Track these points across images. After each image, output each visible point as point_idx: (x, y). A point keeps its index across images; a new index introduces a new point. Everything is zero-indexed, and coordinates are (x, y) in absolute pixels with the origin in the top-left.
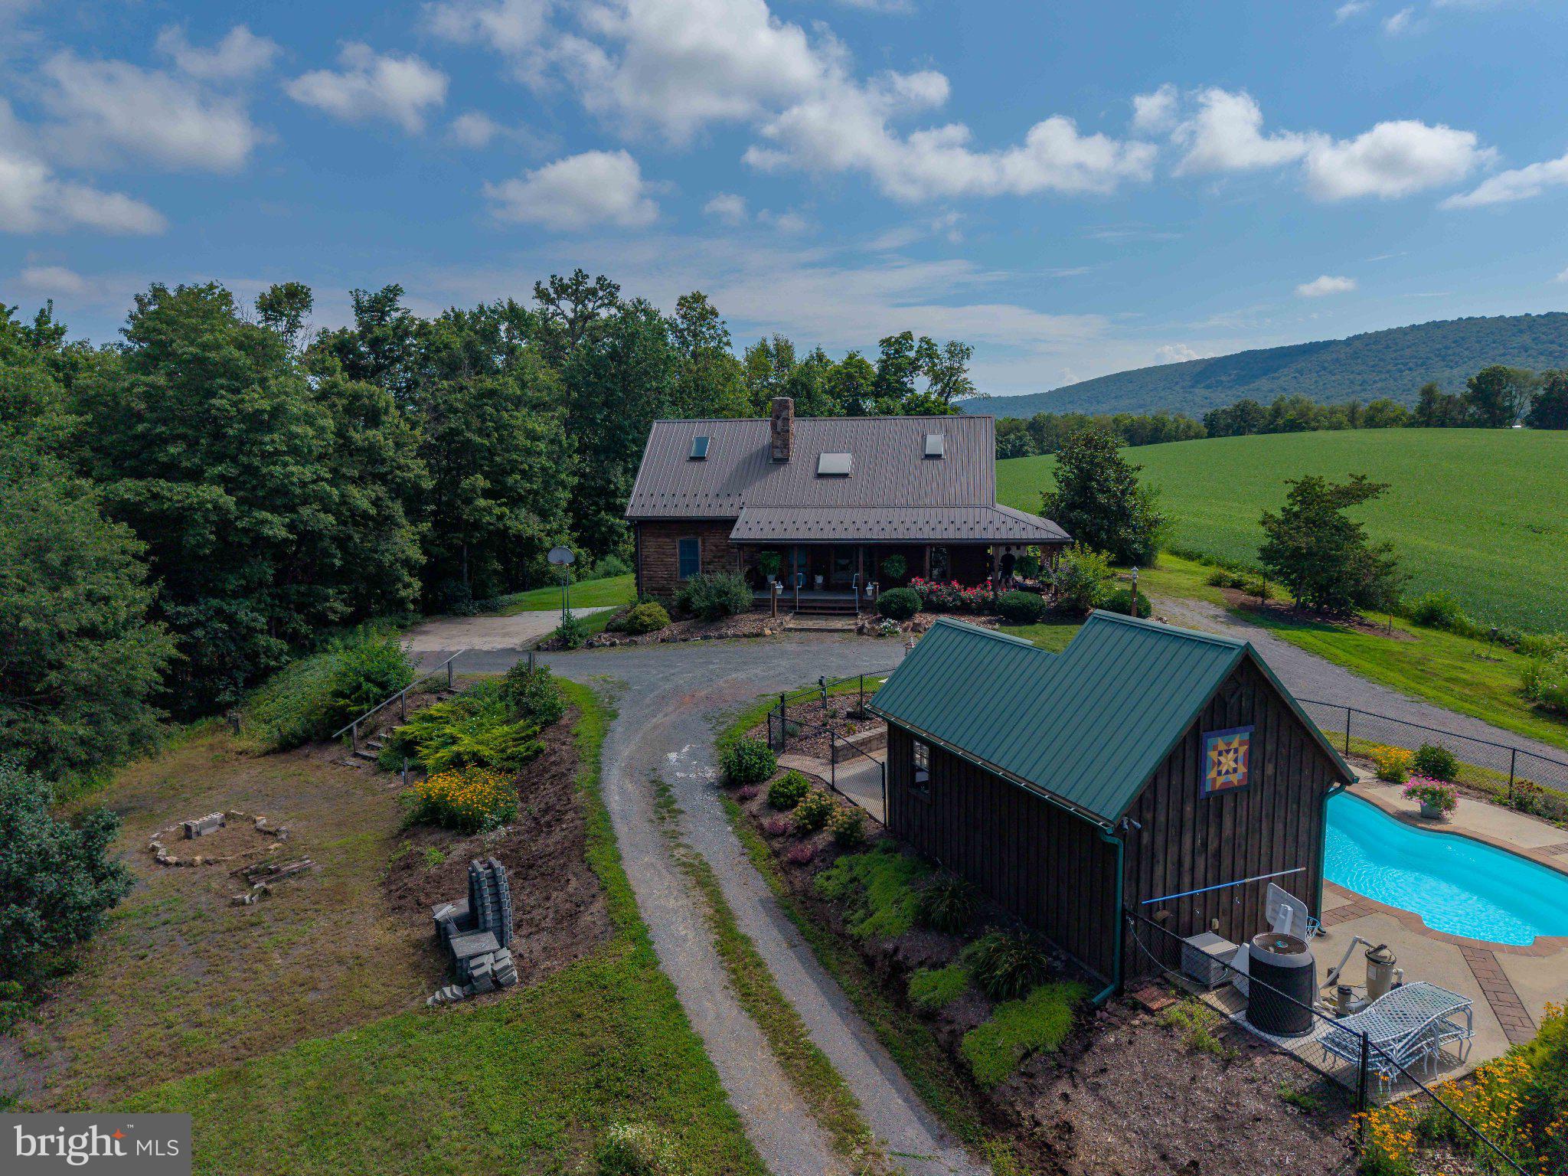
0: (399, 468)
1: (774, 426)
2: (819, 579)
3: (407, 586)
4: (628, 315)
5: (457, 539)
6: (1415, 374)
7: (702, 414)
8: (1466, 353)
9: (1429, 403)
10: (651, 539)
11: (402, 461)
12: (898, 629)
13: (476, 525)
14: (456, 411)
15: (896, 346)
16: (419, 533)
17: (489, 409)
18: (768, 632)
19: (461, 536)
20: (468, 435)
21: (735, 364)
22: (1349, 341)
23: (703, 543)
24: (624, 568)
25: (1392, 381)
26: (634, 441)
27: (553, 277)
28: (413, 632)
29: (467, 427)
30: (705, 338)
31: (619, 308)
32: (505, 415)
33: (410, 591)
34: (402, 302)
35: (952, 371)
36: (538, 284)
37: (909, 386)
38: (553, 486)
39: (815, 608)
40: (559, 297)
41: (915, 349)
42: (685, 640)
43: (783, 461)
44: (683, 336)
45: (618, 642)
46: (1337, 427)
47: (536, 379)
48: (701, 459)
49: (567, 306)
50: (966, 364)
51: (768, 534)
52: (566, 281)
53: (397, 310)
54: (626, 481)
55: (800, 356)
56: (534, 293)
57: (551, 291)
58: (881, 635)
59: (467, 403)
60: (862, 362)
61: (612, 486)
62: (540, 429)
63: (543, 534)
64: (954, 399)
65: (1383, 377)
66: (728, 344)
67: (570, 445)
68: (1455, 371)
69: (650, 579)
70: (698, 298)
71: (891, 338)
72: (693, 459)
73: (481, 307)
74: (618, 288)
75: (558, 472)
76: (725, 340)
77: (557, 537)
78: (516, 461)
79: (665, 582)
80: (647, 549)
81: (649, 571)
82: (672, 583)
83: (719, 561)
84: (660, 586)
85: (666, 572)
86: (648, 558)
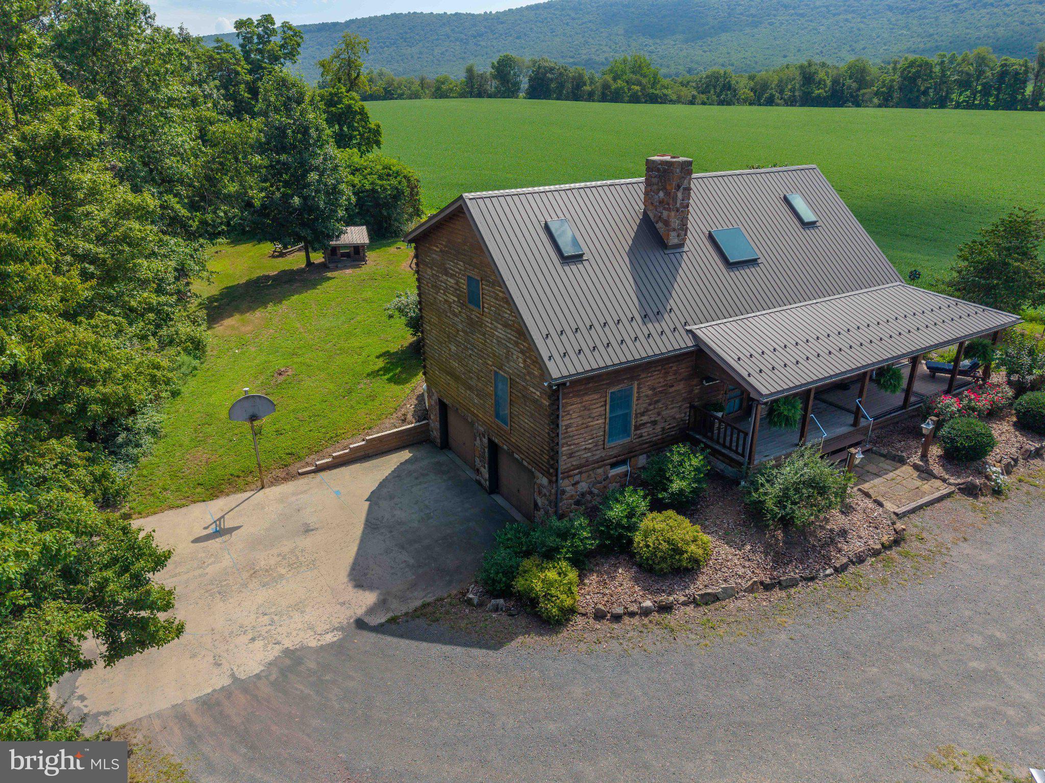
9: (471, 78)
10: (575, 400)
23: (639, 388)
43: (680, 248)
48: (580, 258)
58: (999, 493)
69: (570, 456)
72: (569, 259)
79: (589, 454)
80: (569, 417)
81: (570, 445)
82: (598, 452)
83: (655, 408)
84: (583, 461)
85: (590, 441)
86: (570, 427)
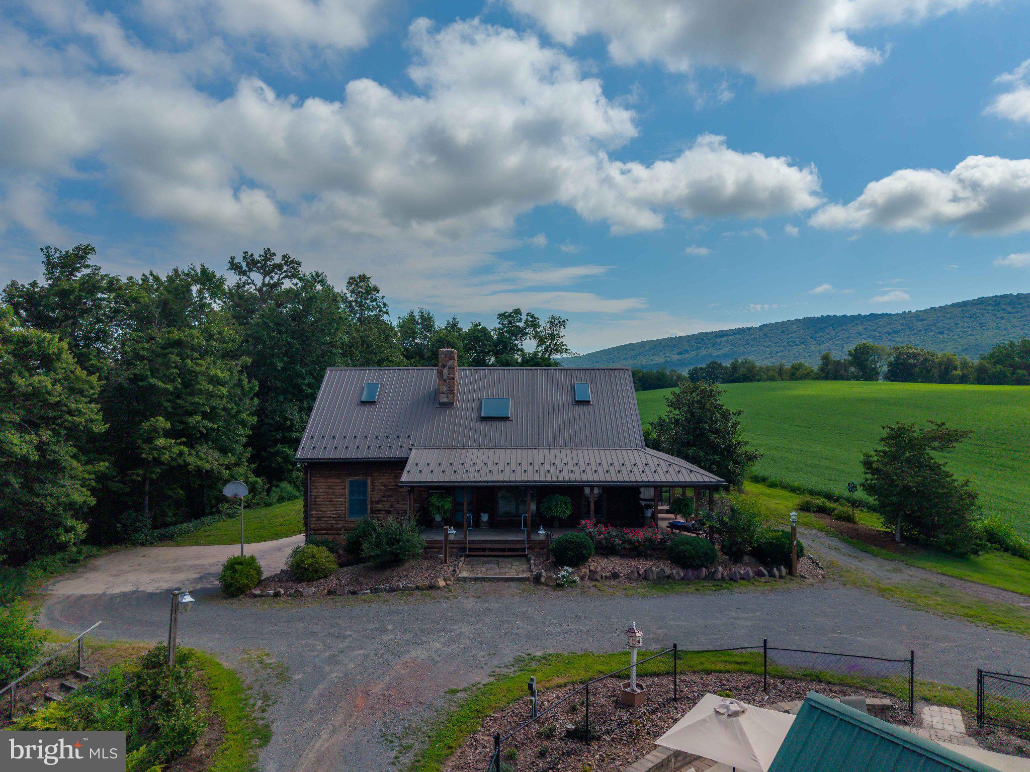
0: (70, 413)
1: (440, 373)
2: (485, 517)
3: (68, 530)
4: (308, 284)
5: (137, 474)
6: (799, 348)
7: (367, 363)
8: (828, 336)
9: (827, 365)
10: (321, 480)
11: (73, 406)
12: (576, 578)
13: (157, 462)
14: (143, 358)
15: (509, 317)
16: (95, 473)
17: (173, 357)
18: (442, 583)
19: (141, 472)
20: (153, 381)
21: (392, 328)
22: (761, 328)
23: (372, 483)
24: (297, 494)
25: (787, 352)
26: (309, 385)
27: (245, 253)
28: (85, 566)
29: (152, 373)
30: (370, 309)
31: (300, 279)
32: (189, 362)
33: (72, 535)
34: (92, 260)
35: (553, 337)
36: (233, 258)
37: (519, 347)
38: (235, 425)
39: (484, 550)
40: (250, 270)
41: (523, 321)
42: (354, 593)
43: (449, 405)
44: (351, 306)
45: (282, 592)
46: (772, 379)
47: (221, 333)
48: (372, 403)
49: (257, 278)
50: (562, 332)
51: (437, 477)
52: (256, 257)
53: (87, 267)
54: (301, 418)
55: (440, 324)
56: (229, 266)
57: (244, 265)
58: (560, 586)
59: (153, 352)
60: (484, 329)
61: (288, 423)
62: (224, 375)
63: (221, 468)
64: (556, 356)
65: (782, 349)
66: (387, 313)
67: (251, 389)
68: (822, 347)
69: (319, 518)
70: (363, 278)
71: (506, 313)
72: (364, 403)
73: (176, 271)
74: (299, 264)
75: (239, 412)
76: (384, 310)
77: (235, 469)
78: (198, 403)
79: (334, 522)
80: (316, 490)
81: (318, 511)
82: (341, 522)
83: (388, 500)
84: (329, 526)
85: (334, 512)
86: (318, 498)
